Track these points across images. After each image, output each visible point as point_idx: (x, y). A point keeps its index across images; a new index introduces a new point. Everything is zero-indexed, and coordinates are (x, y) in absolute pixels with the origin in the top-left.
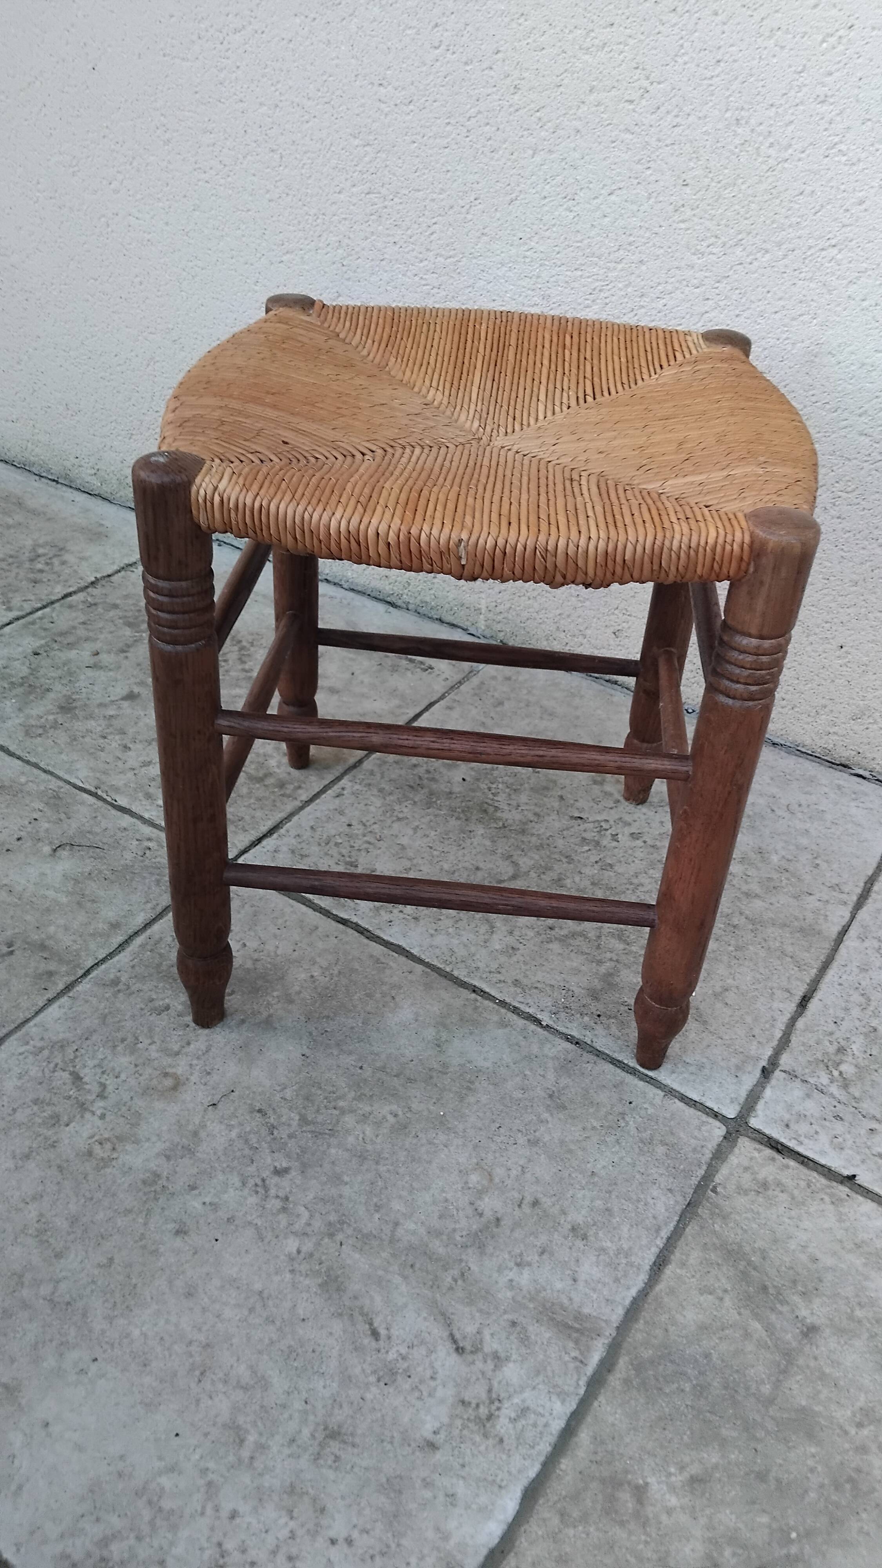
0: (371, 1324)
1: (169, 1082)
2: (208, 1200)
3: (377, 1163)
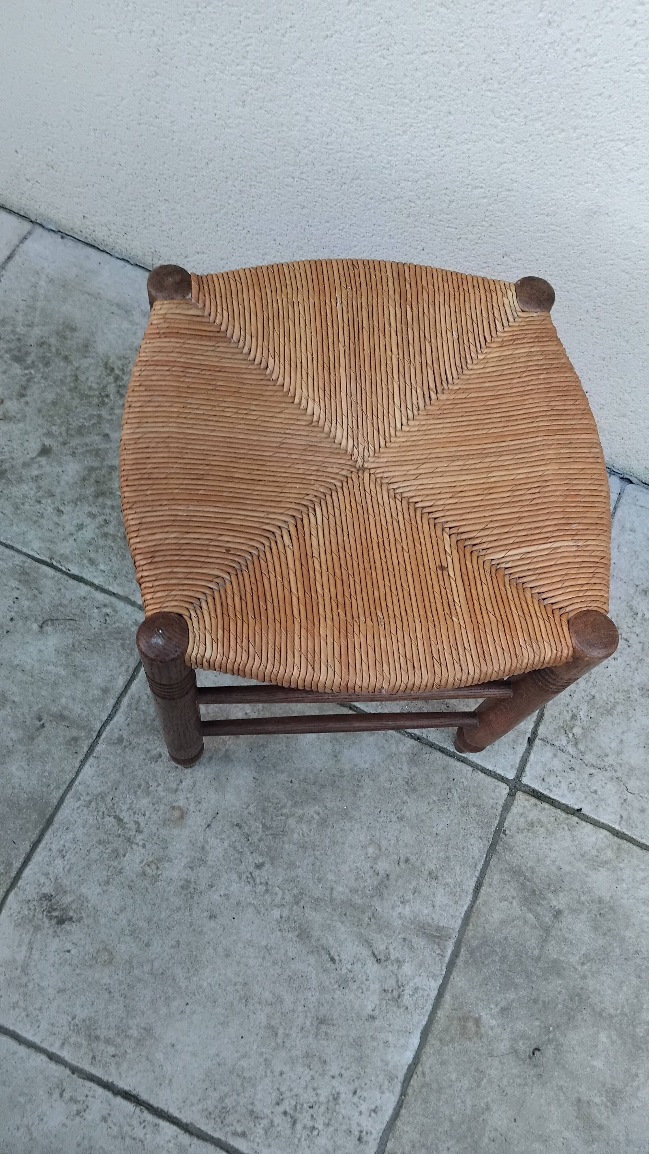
0: (329, 954)
1: (177, 813)
2: (222, 893)
3: (314, 850)
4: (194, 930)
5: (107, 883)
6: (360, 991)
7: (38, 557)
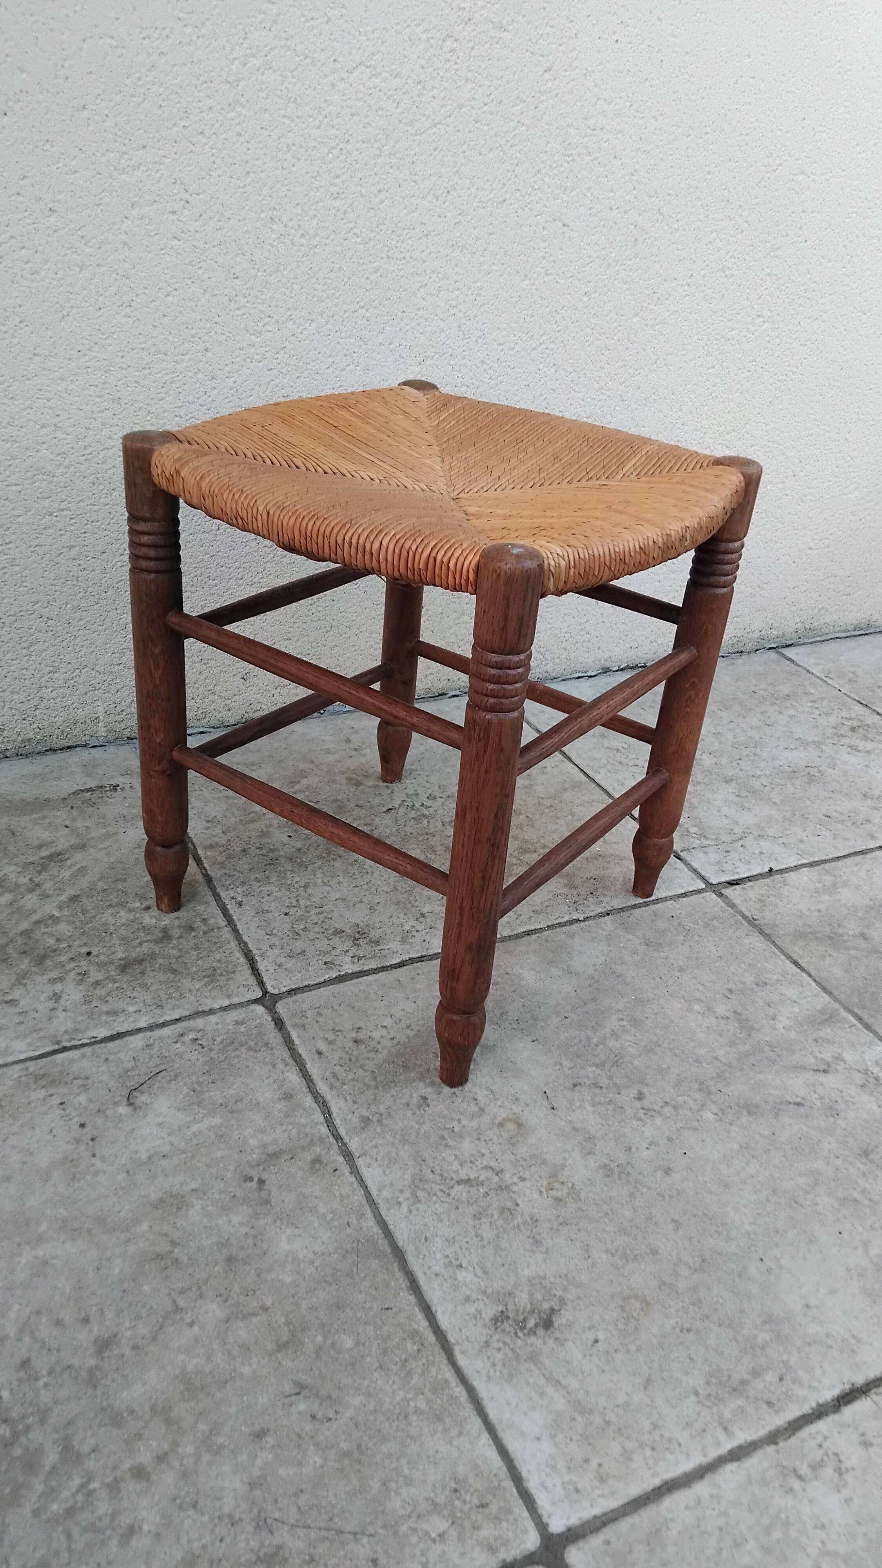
0: (790, 1103)
1: (511, 1126)
2: (645, 1145)
3: (659, 1046)
4: (671, 1197)
5: (537, 1242)
6: (850, 1104)
7: (37, 1053)
